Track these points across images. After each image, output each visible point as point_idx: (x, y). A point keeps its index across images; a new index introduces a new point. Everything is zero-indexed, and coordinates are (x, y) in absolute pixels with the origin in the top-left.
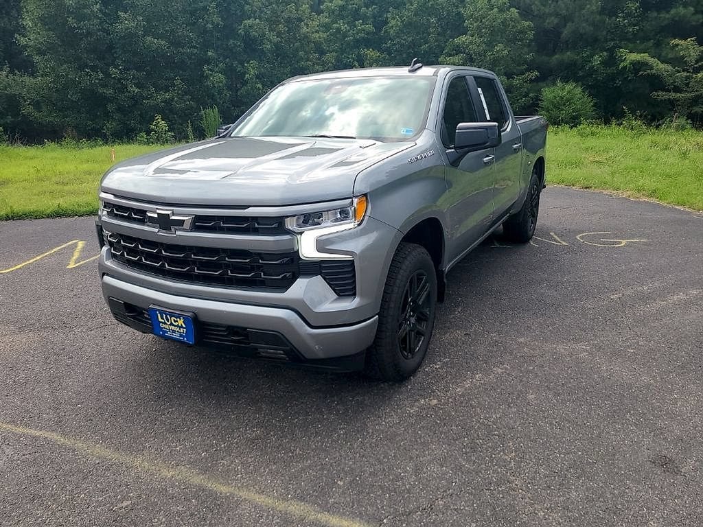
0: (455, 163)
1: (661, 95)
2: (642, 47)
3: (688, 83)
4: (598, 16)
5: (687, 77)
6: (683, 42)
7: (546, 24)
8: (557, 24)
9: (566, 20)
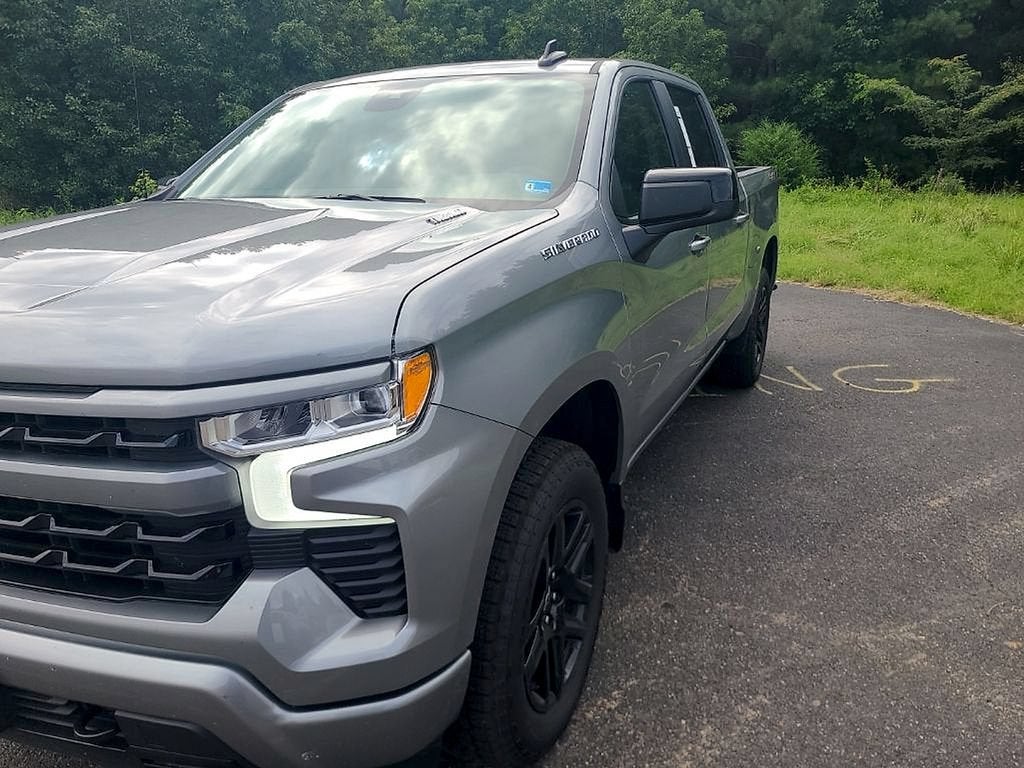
0: (640, 254)
1: (917, 142)
2: (885, 69)
3: (957, 124)
4: (820, 24)
5: (954, 114)
6: (947, 62)
7: (744, 35)
8: (760, 36)
9: (773, 28)
